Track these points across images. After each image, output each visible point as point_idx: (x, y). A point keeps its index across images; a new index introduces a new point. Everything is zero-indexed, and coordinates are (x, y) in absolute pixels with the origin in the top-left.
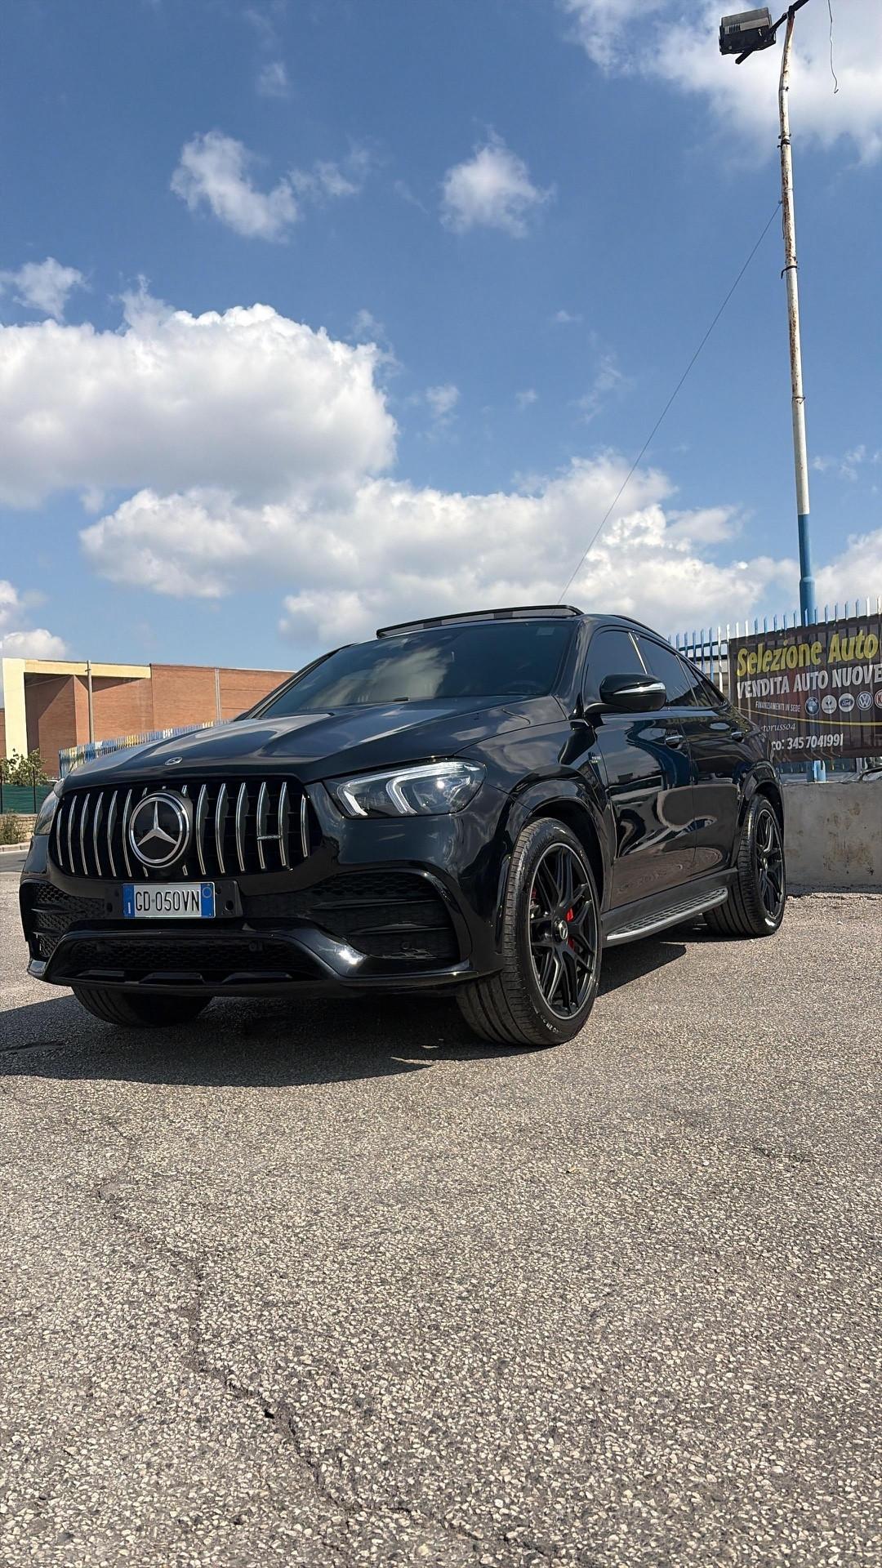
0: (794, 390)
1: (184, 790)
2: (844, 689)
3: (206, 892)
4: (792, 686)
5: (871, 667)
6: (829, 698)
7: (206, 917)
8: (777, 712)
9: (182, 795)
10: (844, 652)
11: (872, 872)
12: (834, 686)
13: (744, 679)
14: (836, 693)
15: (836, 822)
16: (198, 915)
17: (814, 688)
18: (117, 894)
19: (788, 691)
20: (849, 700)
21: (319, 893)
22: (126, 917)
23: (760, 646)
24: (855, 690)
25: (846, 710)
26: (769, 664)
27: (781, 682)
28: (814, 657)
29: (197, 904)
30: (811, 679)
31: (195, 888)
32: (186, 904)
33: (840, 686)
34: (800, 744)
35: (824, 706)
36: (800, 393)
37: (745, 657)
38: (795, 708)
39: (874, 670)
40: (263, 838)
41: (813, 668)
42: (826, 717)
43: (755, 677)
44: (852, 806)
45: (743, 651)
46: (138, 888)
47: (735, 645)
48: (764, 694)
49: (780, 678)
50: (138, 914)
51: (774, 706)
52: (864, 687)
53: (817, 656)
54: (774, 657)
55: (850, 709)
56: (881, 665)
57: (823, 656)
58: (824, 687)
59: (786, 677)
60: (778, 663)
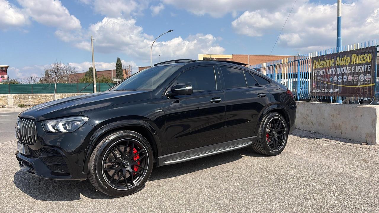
2: (340, 75)
5: (347, 67)
6: (336, 77)
8: (322, 81)
10: (340, 63)
11: (342, 133)
12: (337, 73)
13: (315, 70)
14: (338, 75)
15: (333, 117)
17: (332, 74)
19: (325, 74)
20: (341, 78)
23: (319, 60)
24: (343, 75)
26: (321, 65)
27: (324, 71)
28: (332, 64)
30: (331, 70)
34: (328, 91)
35: (334, 79)
37: (315, 63)
38: (327, 80)
39: (348, 69)
41: (331, 67)
42: (335, 83)
43: (318, 69)
44: (338, 112)
45: (315, 61)
47: (313, 59)
48: (319, 75)
49: (323, 70)
51: (322, 79)
52: (346, 74)
53: (333, 63)
54: (322, 63)
55: (341, 81)
56: (350, 67)
57: (335, 63)
58: (334, 73)
59: (325, 70)
60: (323, 65)
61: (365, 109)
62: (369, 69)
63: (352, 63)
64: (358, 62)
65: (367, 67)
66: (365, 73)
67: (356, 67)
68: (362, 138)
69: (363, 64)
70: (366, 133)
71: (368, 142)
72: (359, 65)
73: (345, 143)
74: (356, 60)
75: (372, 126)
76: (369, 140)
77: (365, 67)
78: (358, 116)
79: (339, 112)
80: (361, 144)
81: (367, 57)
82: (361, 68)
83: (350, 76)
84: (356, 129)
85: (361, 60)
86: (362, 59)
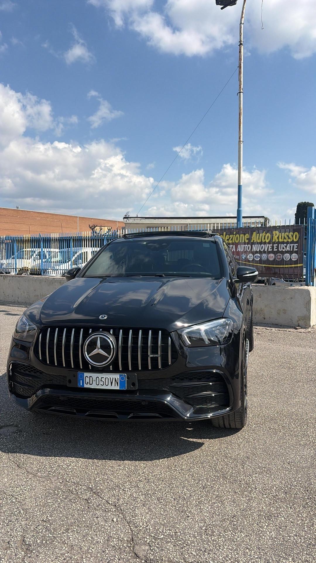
0: (240, 138)
1: (111, 332)
2: (256, 252)
3: (122, 378)
4: (236, 249)
5: (268, 245)
6: (251, 255)
7: (122, 389)
9: (110, 334)
10: (257, 239)
11: (265, 318)
12: (253, 250)
14: (254, 253)
16: (117, 388)
17: (245, 250)
18: (74, 376)
19: (235, 251)
20: (258, 256)
21: (173, 379)
22: (79, 386)
23: (225, 233)
24: (260, 252)
25: (257, 260)
26: (228, 240)
27: (232, 247)
29: (117, 383)
30: (244, 247)
31: (117, 376)
32: (112, 383)
33: (255, 251)
35: (248, 257)
36: (242, 140)
38: (237, 257)
39: (268, 247)
40: (151, 356)
41: (245, 243)
42: (249, 261)
46: (86, 374)
49: (232, 246)
50: (86, 386)
52: (264, 252)
53: (247, 239)
54: (230, 238)
55: (259, 259)
56: (271, 245)
57: (249, 239)
58: (249, 250)
59: (234, 246)
60: (232, 240)
61: (296, 291)
62: (296, 248)
63: (274, 241)
64: (280, 240)
65: (293, 246)
66: (291, 253)
67: (280, 245)
68: (293, 322)
69: (287, 243)
70: (298, 317)
71: (300, 325)
72: (283, 243)
73: (279, 329)
74: (278, 238)
75: (305, 309)
76: (301, 323)
77: (290, 246)
78: (287, 299)
79: (260, 294)
80: (296, 329)
81: (292, 236)
82: (286, 247)
83: (272, 255)
84: (285, 313)
85: (284, 238)
86: (286, 236)
